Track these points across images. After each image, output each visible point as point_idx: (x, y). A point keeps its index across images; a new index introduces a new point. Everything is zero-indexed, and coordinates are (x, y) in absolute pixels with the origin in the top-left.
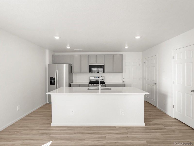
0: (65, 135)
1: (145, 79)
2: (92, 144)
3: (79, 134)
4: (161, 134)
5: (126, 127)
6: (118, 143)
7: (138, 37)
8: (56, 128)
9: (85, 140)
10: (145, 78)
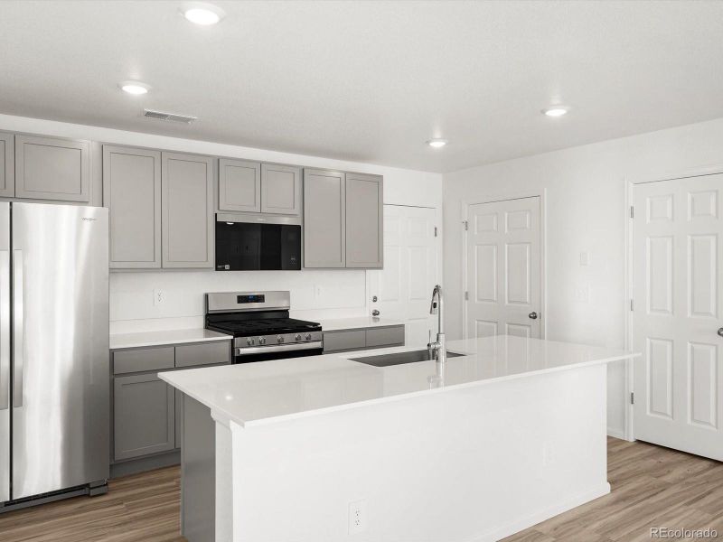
1: (467, 299)
4: (686, 504)
7: (556, 113)
10: (467, 293)
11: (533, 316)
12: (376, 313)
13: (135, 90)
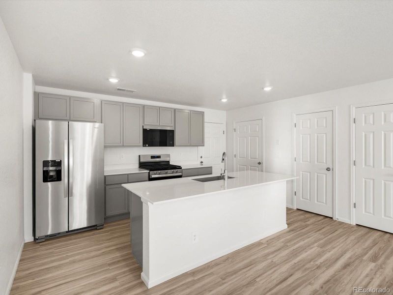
0: (211, 291)
1: (235, 157)
2: (275, 281)
3: (234, 276)
4: (315, 232)
5: (273, 237)
6: (300, 263)
7: (267, 89)
8: (167, 287)
9: (258, 280)
11: (259, 163)
12: (202, 162)
13: (114, 81)
